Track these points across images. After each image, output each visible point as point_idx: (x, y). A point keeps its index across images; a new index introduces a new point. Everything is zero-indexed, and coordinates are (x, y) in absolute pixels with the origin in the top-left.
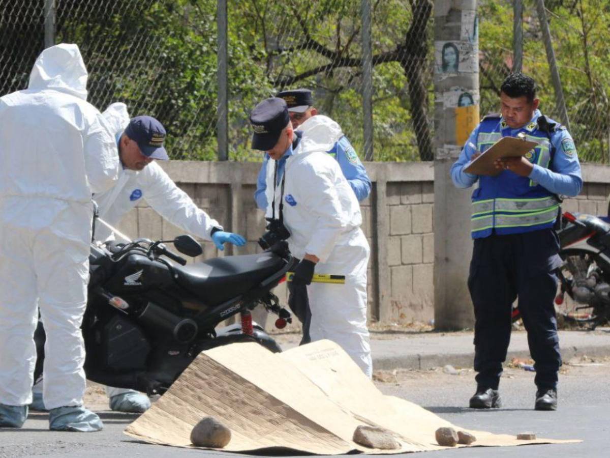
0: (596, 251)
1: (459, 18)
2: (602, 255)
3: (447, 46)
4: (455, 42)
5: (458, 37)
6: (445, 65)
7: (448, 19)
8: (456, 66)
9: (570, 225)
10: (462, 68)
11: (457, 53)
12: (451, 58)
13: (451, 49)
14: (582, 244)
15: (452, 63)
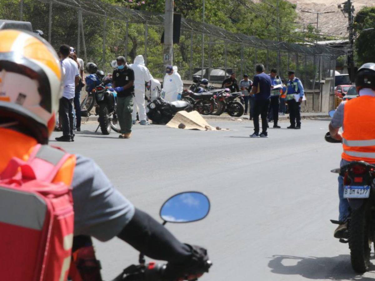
0: (191, 97)
1: (169, 49)
2: (192, 99)
3: (167, 55)
4: (168, 54)
5: (169, 53)
6: (166, 59)
7: (167, 49)
8: (168, 59)
9: (186, 92)
10: (170, 60)
11: (169, 56)
12: (167, 57)
13: (167, 56)
14: (188, 96)
15: (167, 59)
